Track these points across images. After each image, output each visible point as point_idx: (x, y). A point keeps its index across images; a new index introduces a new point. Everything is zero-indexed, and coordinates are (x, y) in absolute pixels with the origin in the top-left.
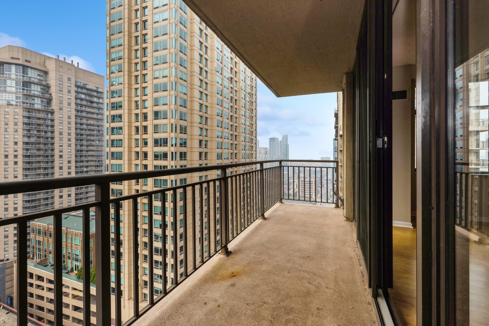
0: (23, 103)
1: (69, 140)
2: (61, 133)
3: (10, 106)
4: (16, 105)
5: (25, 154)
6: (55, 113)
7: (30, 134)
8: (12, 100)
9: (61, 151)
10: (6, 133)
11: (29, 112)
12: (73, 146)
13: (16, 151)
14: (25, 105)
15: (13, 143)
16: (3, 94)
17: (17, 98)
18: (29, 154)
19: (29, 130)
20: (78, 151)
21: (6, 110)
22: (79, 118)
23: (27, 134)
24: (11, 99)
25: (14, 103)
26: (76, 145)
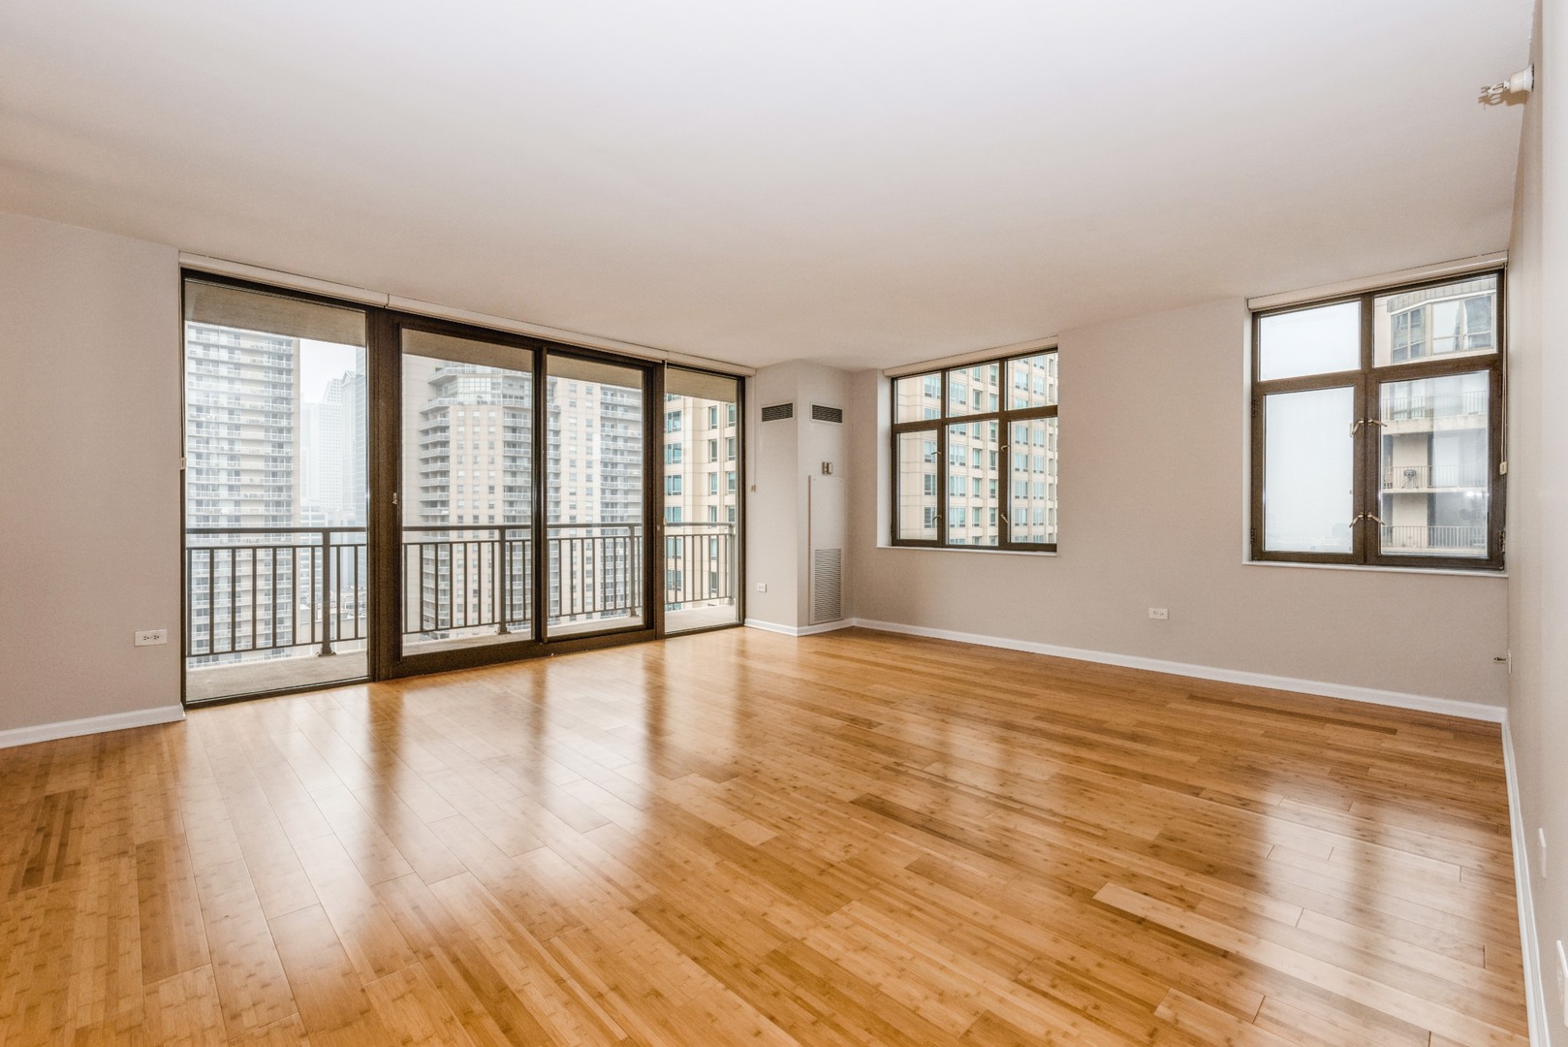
0: (505, 396)
1: (589, 479)
2: (573, 464)
3: (482, 407)
4: (493, 403)
5: (507, 514)
6: (562, 414)
7: (516, 466)
8: (485, 393)
9: (573, 507)
10: (475, 466)
11: (514, 416)
12: (597, 493)
13: (491, 507)
14: (509, 402)
15: (487, 490)
16: (472, 380)
17: (494, 386)
18: (513, 513)
19: (514, 459)
20: (606, 505)
21: (477, 414)
22: (610, 424)
23: (511, 466)
24: (483, 389)
25: (488, 398)
26: (603, 491)
